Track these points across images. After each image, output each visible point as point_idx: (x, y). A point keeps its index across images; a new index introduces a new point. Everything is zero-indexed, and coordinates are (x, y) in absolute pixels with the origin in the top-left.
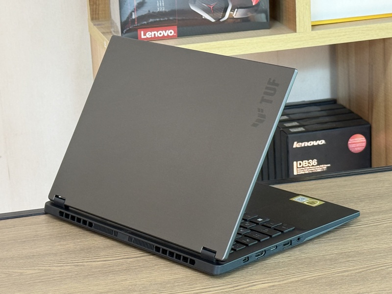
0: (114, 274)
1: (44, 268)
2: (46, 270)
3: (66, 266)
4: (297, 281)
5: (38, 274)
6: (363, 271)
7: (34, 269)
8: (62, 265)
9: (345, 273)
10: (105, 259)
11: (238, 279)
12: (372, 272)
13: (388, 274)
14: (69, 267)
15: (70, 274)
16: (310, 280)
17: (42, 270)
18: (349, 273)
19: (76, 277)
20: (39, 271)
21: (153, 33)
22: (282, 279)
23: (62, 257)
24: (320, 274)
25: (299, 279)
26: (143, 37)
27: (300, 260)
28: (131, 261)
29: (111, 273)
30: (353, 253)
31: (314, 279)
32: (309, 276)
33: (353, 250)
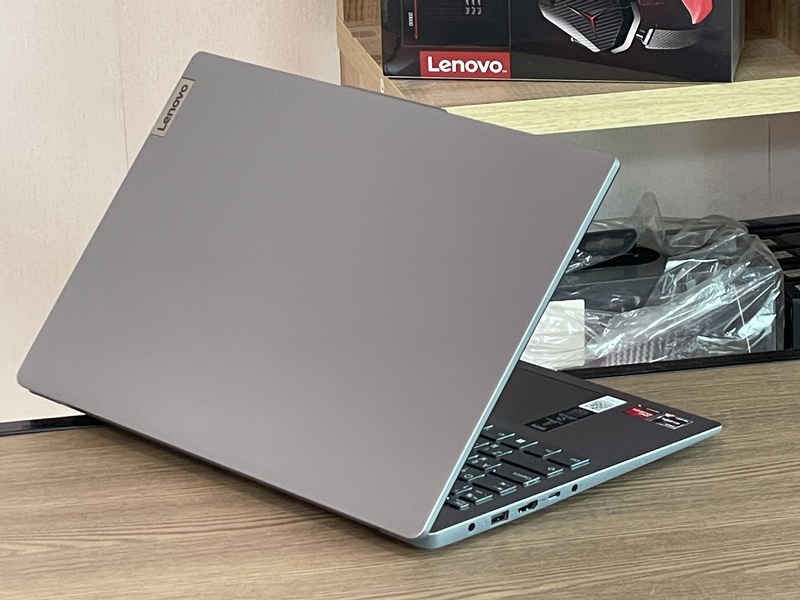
0: (198, 561)
1: (59, 542)
2: (64, 548)
3: (104, 540)
4: (559, 590)
5: (47, 555)
6: (695, 574)
7: (41, 545)
8: (95, 537)
9: (657, 577)
10: (184, 529)
11: (442, 580)
12: (712, 576)
13: (744, 580)
14: (110, 543)
15: (112, 557)
16: (586, 588)
17: (56, 546)
18: (667, 575)
19: (122, 564)
20: (50, 549)
21: (454, 63)
22: (530, 584)
23: (98, 522)
24: (607, 577)
25: (565, 585)
26: (431, 69)
27: (574, 545)
28: (233, 536)
29: (193, 559)
30: (683, 536)
31: (595, 586)
32: (585, 580)
33: (684, 529)
